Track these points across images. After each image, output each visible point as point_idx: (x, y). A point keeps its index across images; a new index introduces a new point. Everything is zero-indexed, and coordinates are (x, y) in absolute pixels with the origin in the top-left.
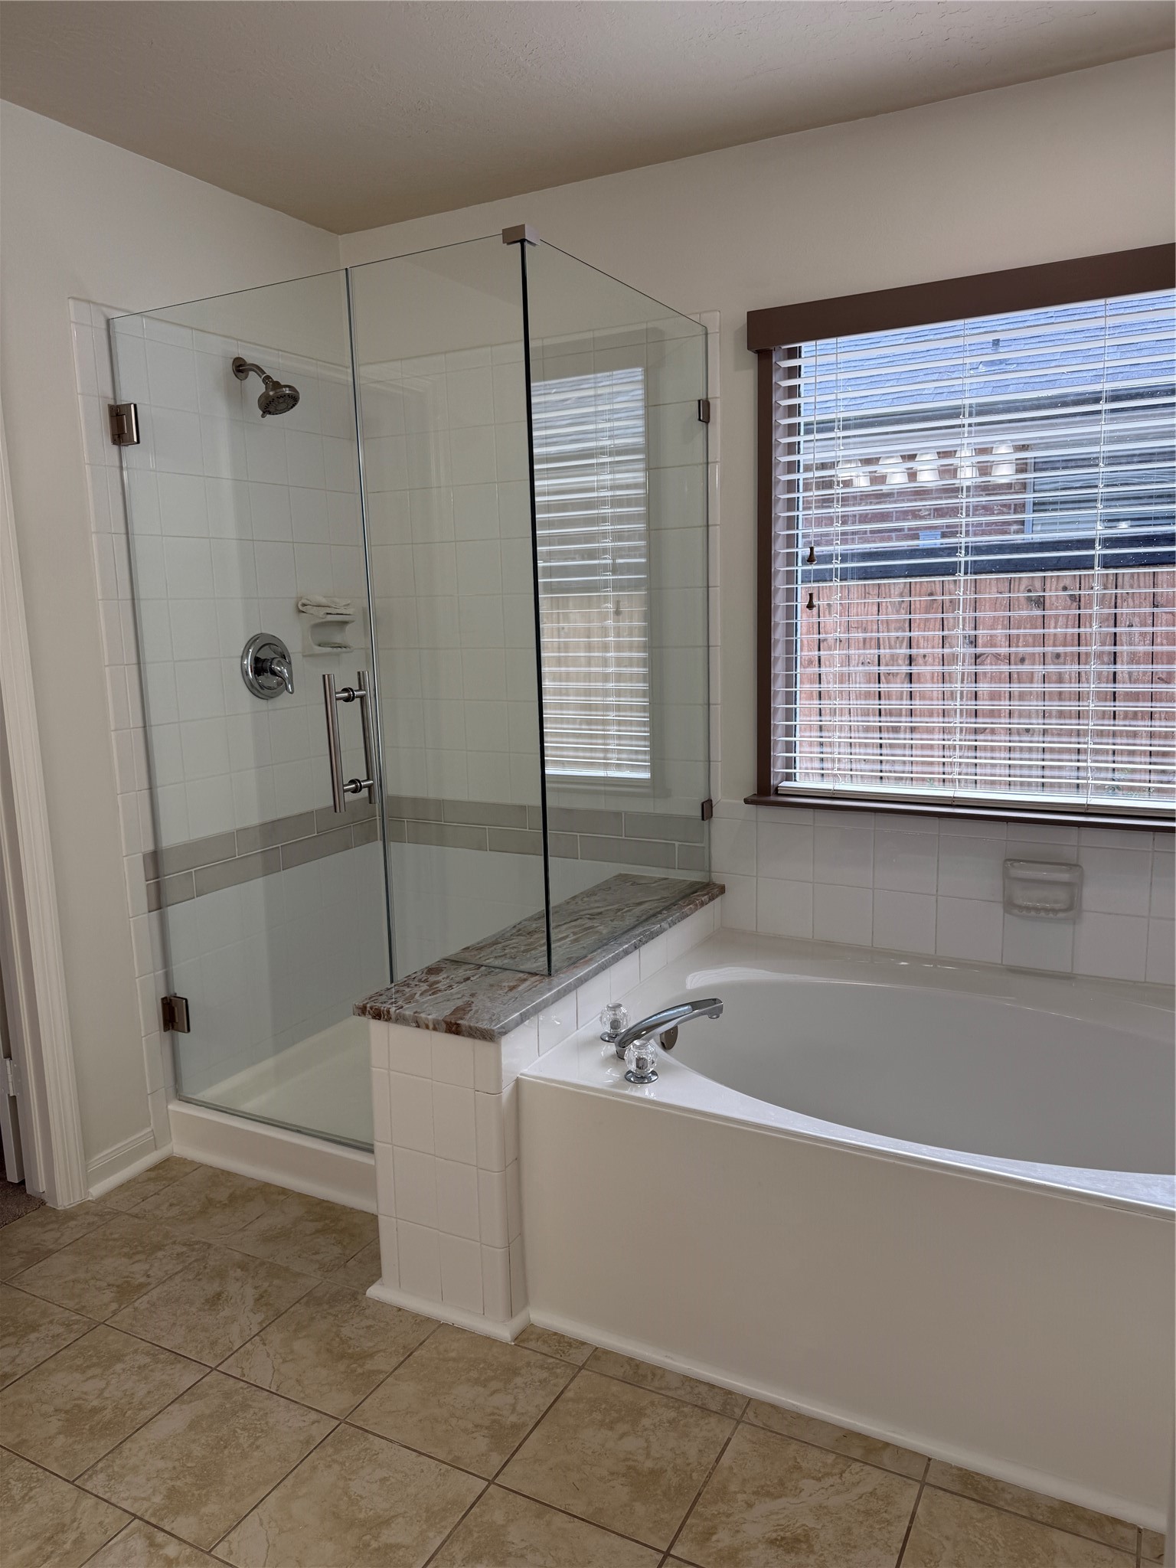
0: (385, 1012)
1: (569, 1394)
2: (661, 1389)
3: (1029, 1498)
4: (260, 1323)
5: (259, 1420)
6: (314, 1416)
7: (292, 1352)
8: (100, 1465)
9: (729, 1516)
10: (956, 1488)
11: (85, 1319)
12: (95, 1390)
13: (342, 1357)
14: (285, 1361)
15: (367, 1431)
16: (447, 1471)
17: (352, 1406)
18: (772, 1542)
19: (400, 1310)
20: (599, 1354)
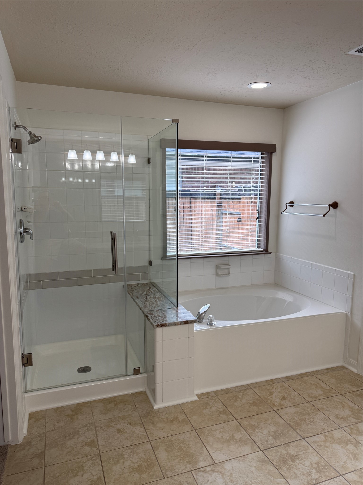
0: (165, 324)
1: (222, 401)
2: (234, 391)
3: (295, 376)
4: (141, 428)
5: (179, 441)
6: (188, 433)
7: (160, 427)
8: (164, 471)
9: (272, 401)
10: (287, 380)
11: (93, 456)
12: (130, 463)
13: (172, 421)
14: (162, 430)
15: (202, 428)
16: (227, 423)
17: (191, 427)
18: (282, 400)
19: (166, 407)
20: (216, 392)
